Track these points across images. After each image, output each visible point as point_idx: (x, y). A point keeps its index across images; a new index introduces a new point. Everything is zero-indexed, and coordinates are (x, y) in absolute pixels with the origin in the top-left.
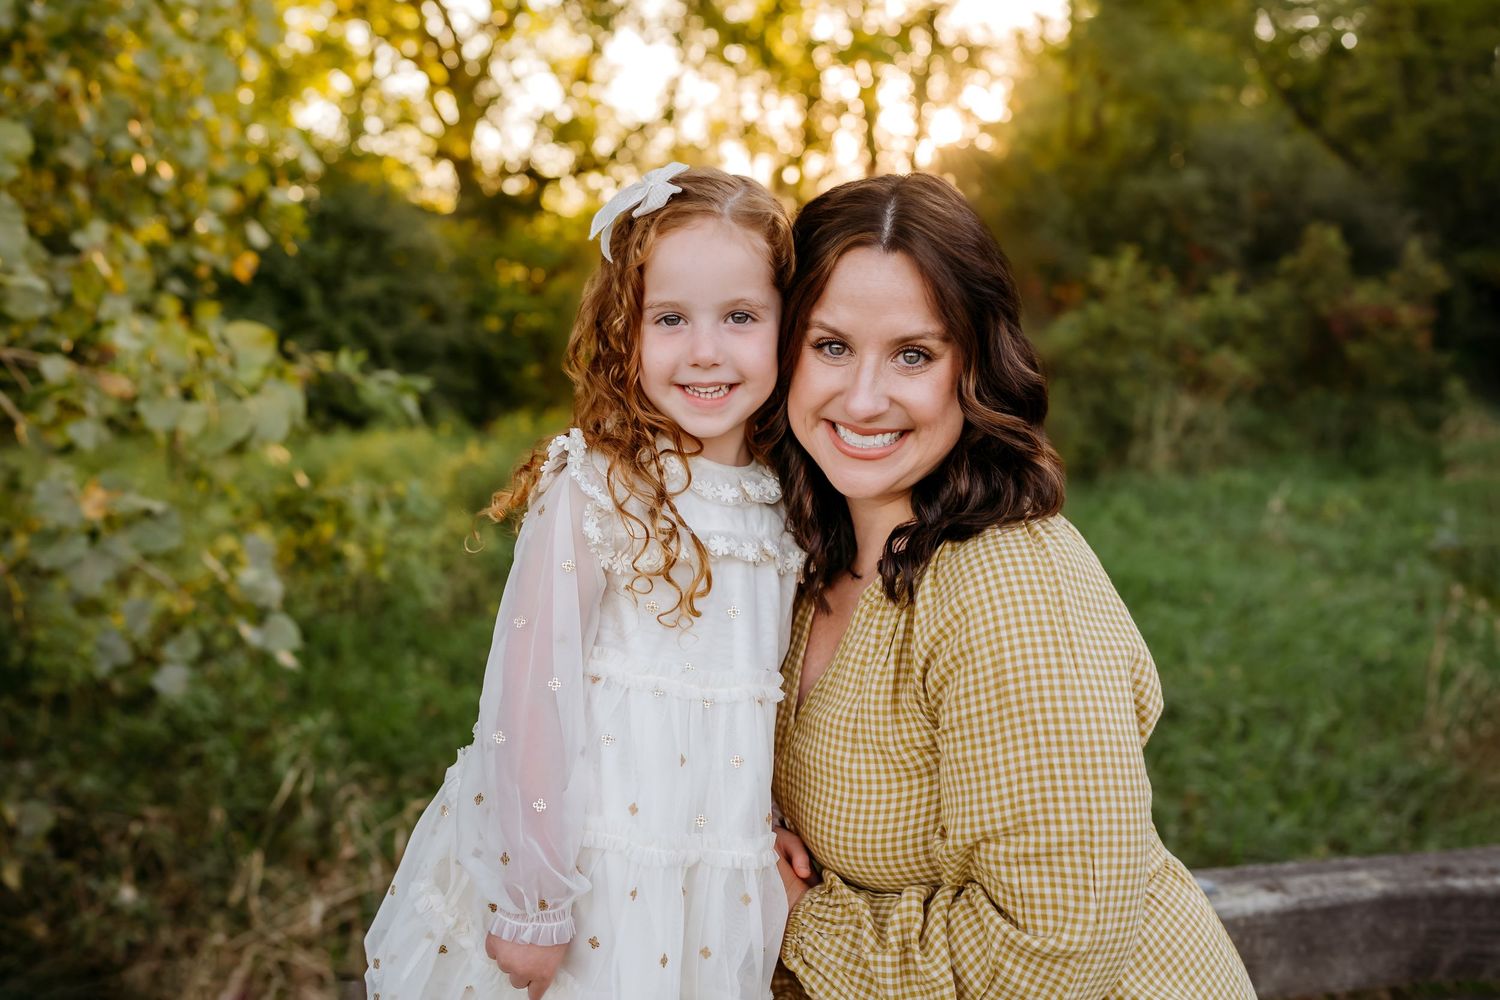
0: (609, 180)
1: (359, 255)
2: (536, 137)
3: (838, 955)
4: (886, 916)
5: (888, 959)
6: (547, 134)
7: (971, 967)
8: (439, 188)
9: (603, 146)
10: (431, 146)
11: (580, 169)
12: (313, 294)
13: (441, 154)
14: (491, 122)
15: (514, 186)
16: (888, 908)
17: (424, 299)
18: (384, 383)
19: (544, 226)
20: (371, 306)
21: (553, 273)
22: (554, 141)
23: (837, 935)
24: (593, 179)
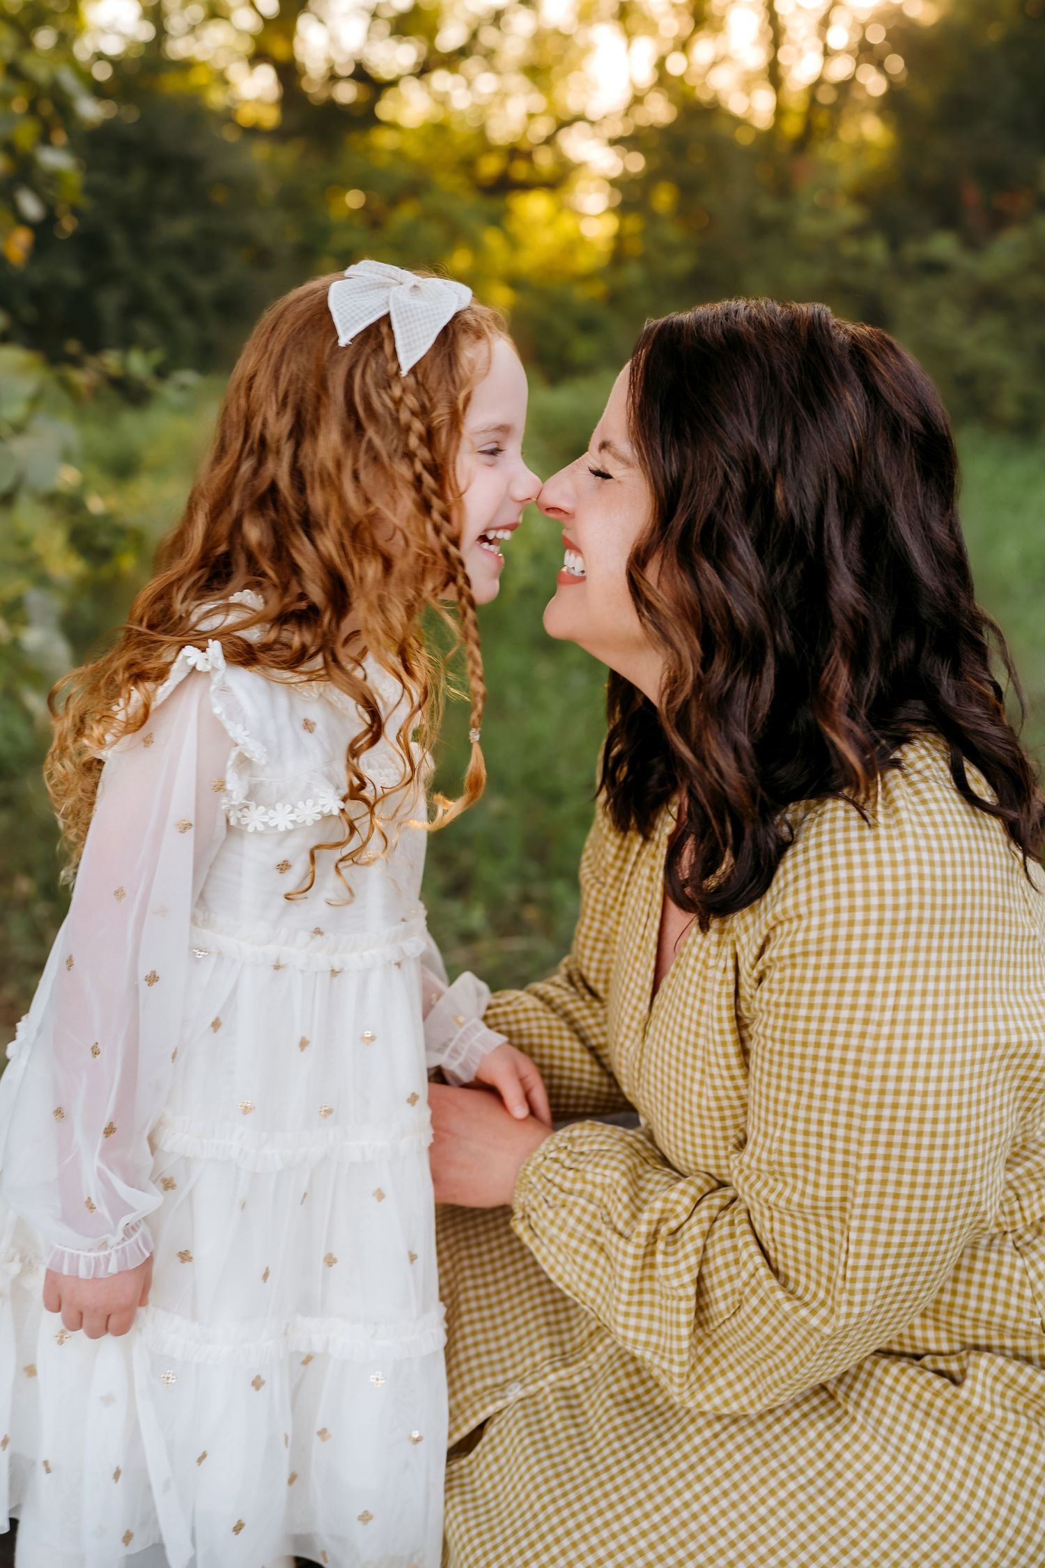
0: (458, 79)
1: (168, 189)
2: (369, 31)
3: (561, 1229)
4: (645, 1202)
5: (631, 1249)
6: (384, 28)
7: (721, 1284)
8: (258, 101)
9: (451, 37)
10: (247, 47)
11: (423, 70)
12: (118, 238)
13: (258, 56)
14: (316, 15)
15: (346, 93)
16: (652, 1192)
17: (244, 240)
18: (183, 388)
19: (384, 140)
20: (185, 251)
21: (394, 201)
22: (392, 34)
23: (563, 1206)
24: (441, 79)
